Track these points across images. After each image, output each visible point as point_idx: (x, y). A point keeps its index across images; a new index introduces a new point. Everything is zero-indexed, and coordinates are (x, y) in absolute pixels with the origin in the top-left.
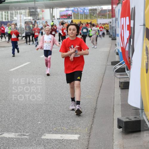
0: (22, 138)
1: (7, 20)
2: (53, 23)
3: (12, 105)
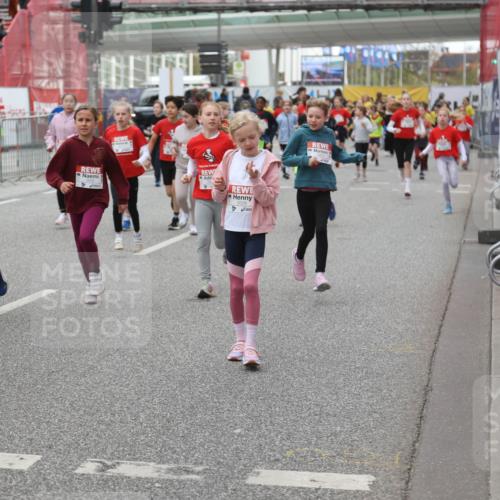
0: (180, 482)
1: (122, 87)
3: (145, 371)
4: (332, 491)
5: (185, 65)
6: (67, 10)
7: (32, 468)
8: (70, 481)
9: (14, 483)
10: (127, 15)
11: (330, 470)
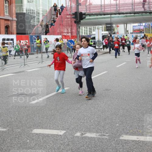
0: (102, 138)
1: (86, 35)
2: (127, 37)
3: (93, 109)
4: (143, 141)
5: (102, 29)
6: (71, 15)
7: (63, 134)
8: (73, 138)
9: (59, 138)
10: (87, 16)
11: (142, 136)
